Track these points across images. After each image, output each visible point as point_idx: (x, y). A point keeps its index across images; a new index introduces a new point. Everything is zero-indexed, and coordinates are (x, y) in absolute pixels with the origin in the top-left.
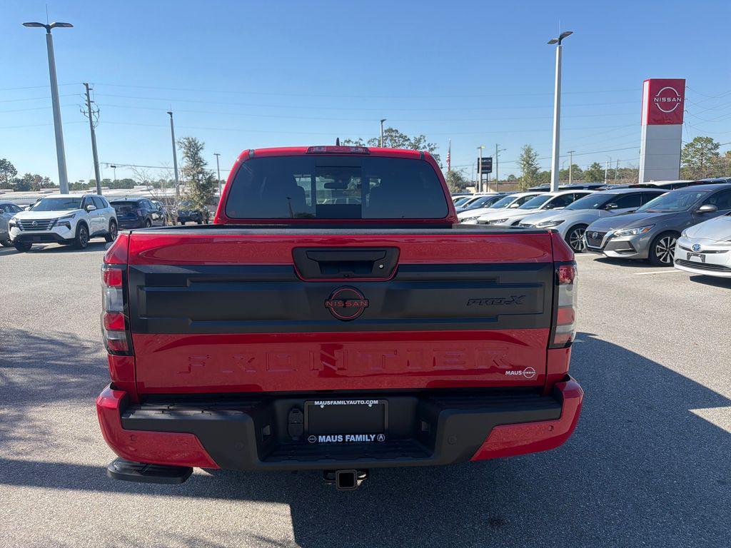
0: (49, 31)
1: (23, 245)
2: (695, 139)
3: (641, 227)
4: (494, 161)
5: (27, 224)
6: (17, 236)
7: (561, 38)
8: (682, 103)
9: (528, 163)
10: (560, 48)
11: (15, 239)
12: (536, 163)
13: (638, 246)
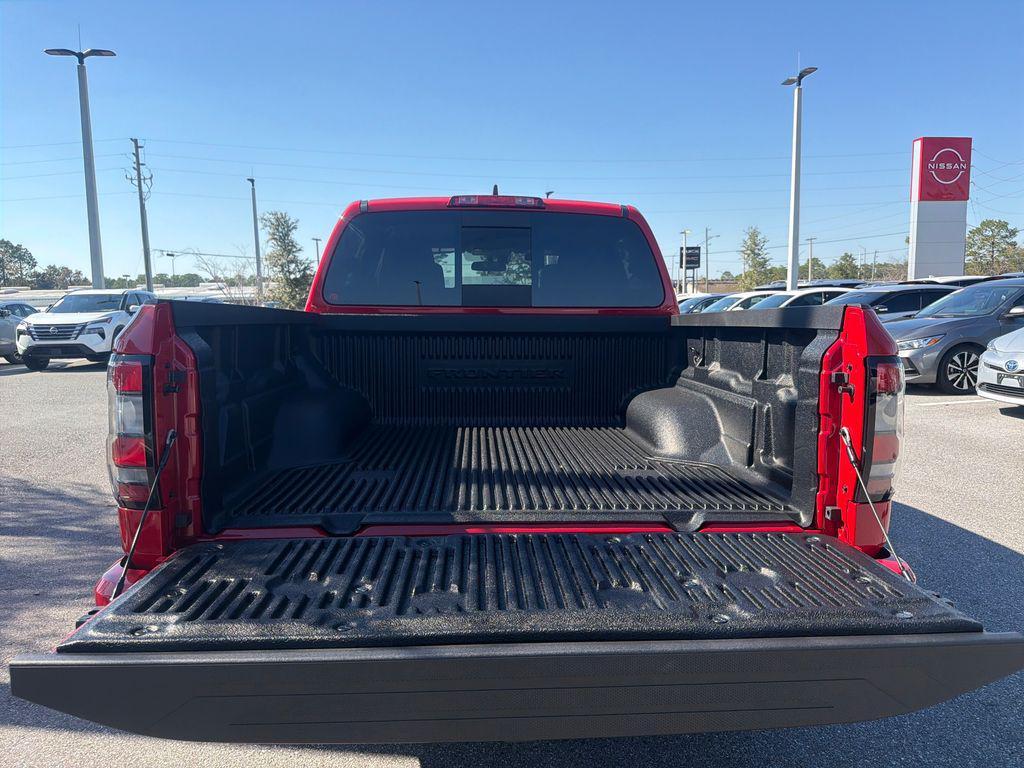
0: (81, 62)
1: (36, 360)
2: (983, 224)
3: (925, 338)
4: (703, 251)
5: (42, 331)
6: (28, 348)
7: (801, 77)
8: (967, 171)
9: (753, 252)
10: (800, 90)
11: (25, 351)
12: (765, 252)
13: (921, 364)
